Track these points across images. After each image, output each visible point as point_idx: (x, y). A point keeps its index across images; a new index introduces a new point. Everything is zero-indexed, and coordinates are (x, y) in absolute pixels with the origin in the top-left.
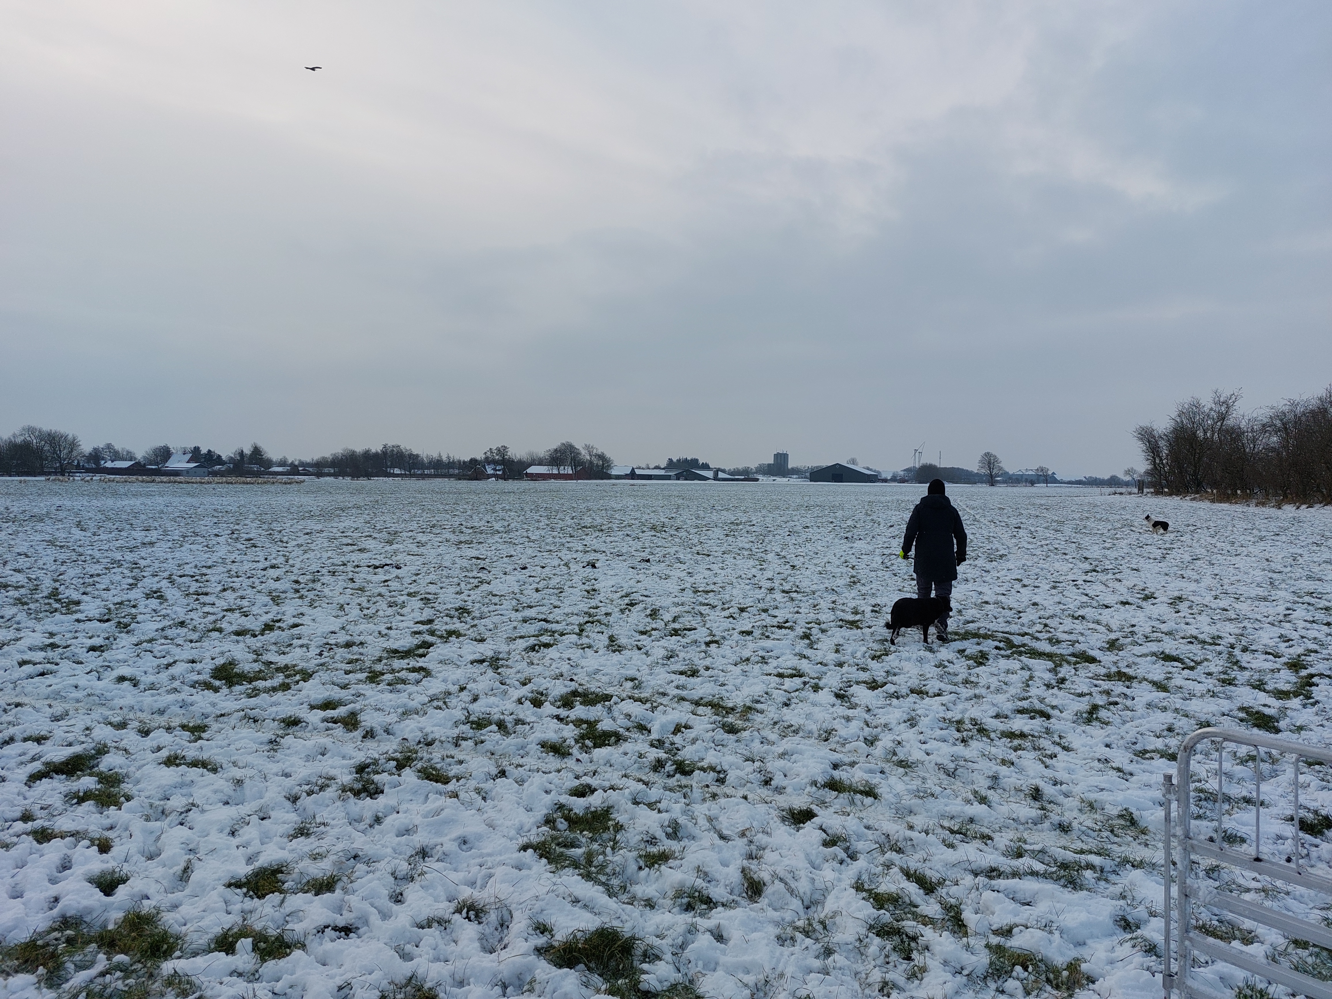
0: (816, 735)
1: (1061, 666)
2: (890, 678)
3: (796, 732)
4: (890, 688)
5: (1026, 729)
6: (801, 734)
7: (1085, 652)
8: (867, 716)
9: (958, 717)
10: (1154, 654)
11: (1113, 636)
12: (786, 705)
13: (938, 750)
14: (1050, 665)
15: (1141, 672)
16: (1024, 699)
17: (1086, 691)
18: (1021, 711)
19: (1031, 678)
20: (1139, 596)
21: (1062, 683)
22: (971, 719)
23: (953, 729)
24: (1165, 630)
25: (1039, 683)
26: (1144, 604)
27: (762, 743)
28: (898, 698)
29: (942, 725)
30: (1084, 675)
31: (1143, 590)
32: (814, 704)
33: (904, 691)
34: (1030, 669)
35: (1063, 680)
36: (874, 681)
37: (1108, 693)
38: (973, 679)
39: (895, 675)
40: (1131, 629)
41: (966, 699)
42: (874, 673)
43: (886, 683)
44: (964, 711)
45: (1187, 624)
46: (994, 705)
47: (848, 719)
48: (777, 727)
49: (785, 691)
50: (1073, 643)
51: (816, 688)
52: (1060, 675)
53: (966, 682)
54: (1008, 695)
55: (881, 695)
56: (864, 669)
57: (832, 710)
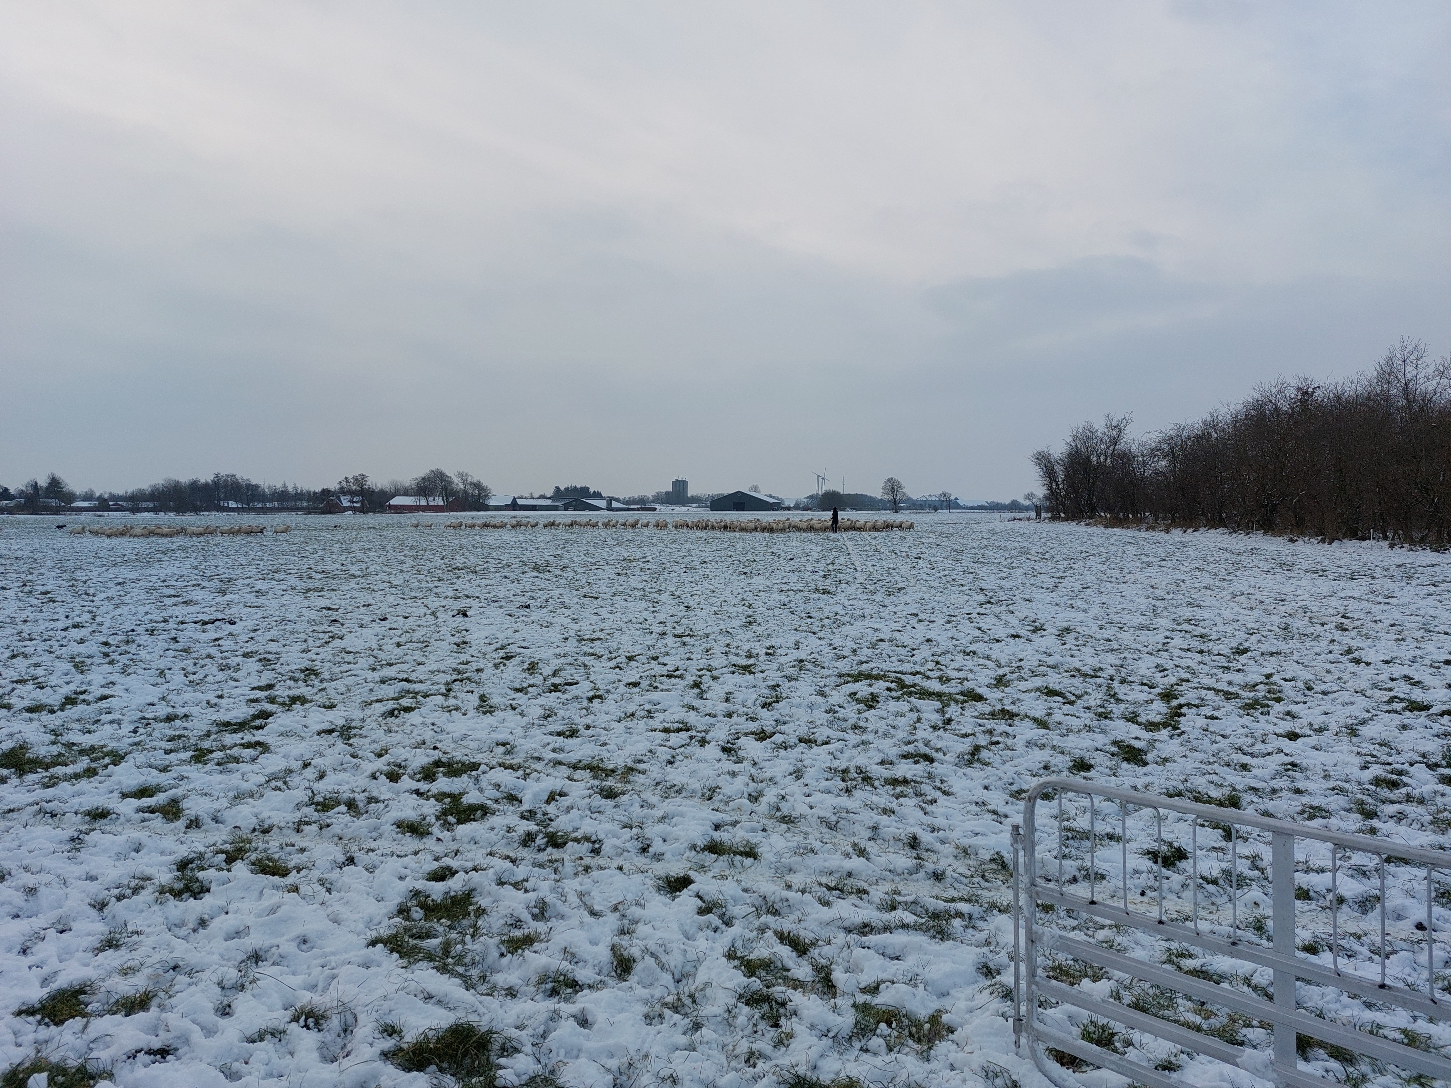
0: (700, 794)
1: (948, 705)
2: (778, 728)
3: (679, 792)
4: (778, 738)
5: (909, 776)
6: (684, 794)
7: (973, 689)
8: (753, 771)
9: (843, 766)
10: (1038, 689)
11: (1001, 672)
12: (671, 763)
13: (821, 803)
14: (938, 705)
15: (1023, 709)
16: (910, 743)
17: (970, 731)
18: (906, 756)
19: (919, 720)
20: (1030, 628)
21: (948, 724)
22: (857, 767)
23: (838, 779)
24: (1050, 663)
25: (925, 724)
26: (1033, 636)
27: (642, 806)
28: (786, 748)
29: (828, 775)
30: (969, 714)
31: (1034, 622)
32: (699, 761)
33: (793, 740)
34: (918, 711)
35: (949, 721)
36: (763, 731)
37: (990, 732)
38: (862, 724)
39: (784, 723)
40: (1019, 664)
41: (854, 746)
42: (763, 722)
43: (774, 733)
44: (850, 759)
45: (1072, 656)
46: (879, 750)
47: (733, 774)
48: (659, 788)
49: (670, 747)
50: (963, 680)
51: (703, 742)
52: (947, 716)
53: (855, 727)
54: (895, 740)
55: (769, 746)
56: (753, 719)
57: (718, 765)
